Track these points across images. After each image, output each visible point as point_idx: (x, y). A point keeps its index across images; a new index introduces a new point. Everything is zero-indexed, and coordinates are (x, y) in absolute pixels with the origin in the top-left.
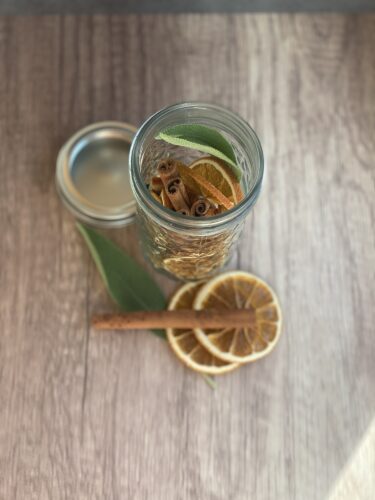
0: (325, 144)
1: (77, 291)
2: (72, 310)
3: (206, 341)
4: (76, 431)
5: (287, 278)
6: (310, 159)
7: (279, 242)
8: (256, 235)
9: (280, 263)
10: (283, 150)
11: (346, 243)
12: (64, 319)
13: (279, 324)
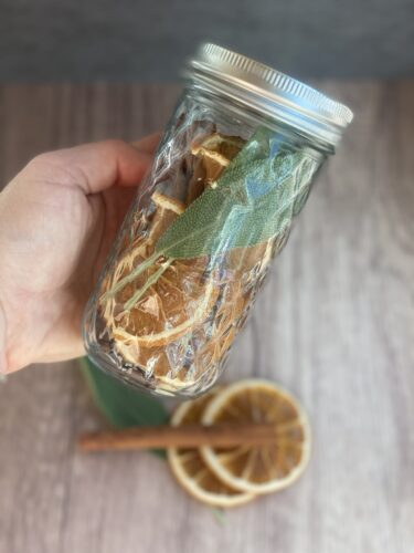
3: (216, 463)
12: (43, 427)
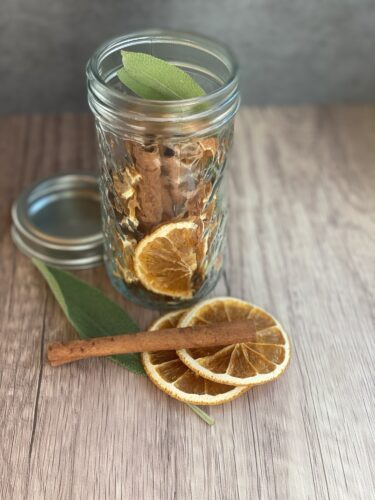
0: (314, 195)
1: (30, 329)
2: (21, 349)
3: (196, 365)
4: (18, 484)
5: (290, 309)
6: (299, 208)
7: (275, 275)
8: (247, 270)
9: (279, 295)
10: (267, 200)
11: (355, 275)
13: (287, 347)
